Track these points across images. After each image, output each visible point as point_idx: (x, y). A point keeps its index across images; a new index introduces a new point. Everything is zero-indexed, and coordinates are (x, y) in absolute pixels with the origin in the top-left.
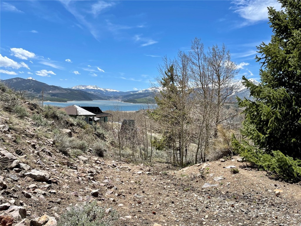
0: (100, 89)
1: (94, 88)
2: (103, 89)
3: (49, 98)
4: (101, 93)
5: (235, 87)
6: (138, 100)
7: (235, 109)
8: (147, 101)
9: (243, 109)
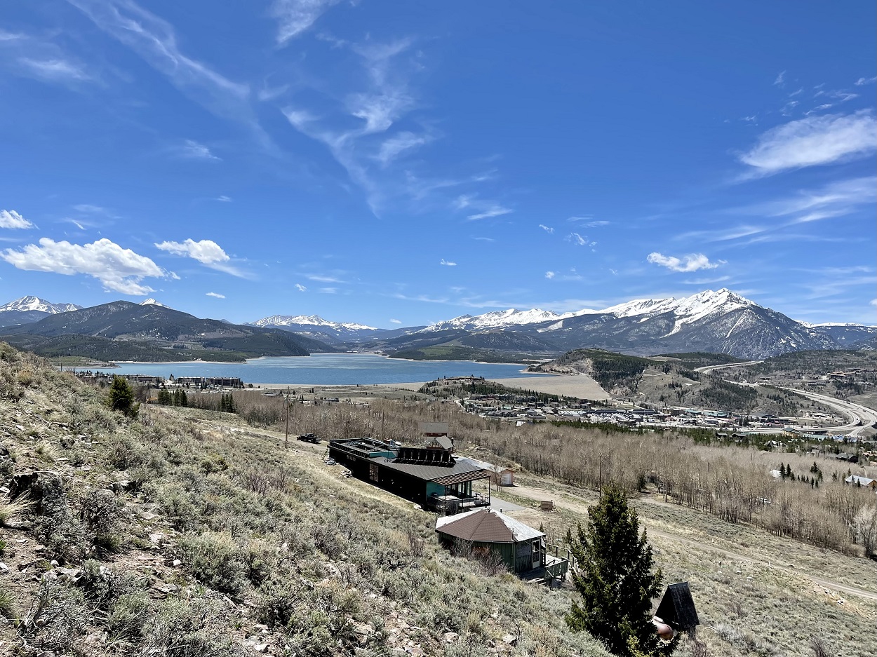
0: (327, 324)
1: (313, 322)
2: (334, 325)
3: (200, 351)
4: (328, 335)
5: (679, 312)
6: (427, 351)
7: (685, 370)
8: (451, 352)
9: (707, 371)
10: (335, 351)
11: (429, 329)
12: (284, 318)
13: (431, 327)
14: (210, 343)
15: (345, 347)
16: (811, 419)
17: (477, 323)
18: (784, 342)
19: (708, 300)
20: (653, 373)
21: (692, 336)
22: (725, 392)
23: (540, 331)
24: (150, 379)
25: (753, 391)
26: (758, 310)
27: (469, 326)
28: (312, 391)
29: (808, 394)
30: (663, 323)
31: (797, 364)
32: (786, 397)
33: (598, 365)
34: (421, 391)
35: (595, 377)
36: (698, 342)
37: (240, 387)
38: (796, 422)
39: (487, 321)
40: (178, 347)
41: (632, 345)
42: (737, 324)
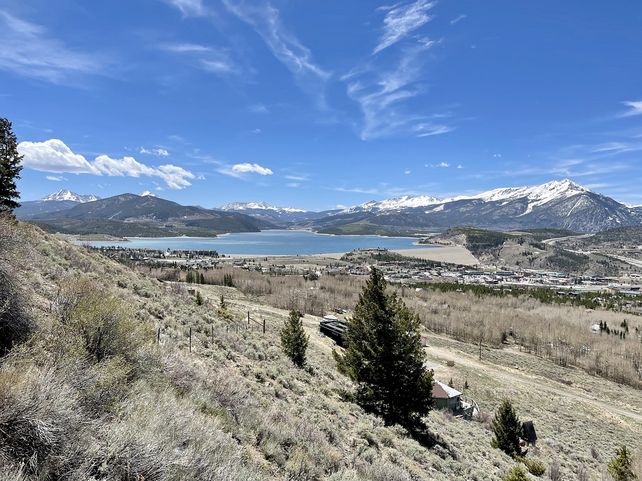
0: (271, 208)
1: (261, 207)
2: (277, 209)
3: (183, 229)
4: (273, 217)
5: (531, 198)
6: (344, 229)
7: (535, 242)
8: (362, 229)
9: (551, 242)
10: (278, 228)
11: (345, 211)
12: (241, 204)
13: (346, 210)
14: (191, 224)
15: (285, 225)
16: (628, 278)
17: (380, 206)
18: (611, 219)
19: (554, 188)
20: (511, 245)
21: (540, 215)
22: (565, 258)
23: (427, 212)
24: (154, 251)
25: (586, 257)
26: (591, 195)
27: (375, 209)
28: (266, 260)
29: (627, 260)
30: (519, 206)
31: (620, 236)
32: (611, 262)
33: (471, 239)
34: (342, 259)
35: (468, 248)
36: (545, 220)
37: (216, 257)
38: (617, 281)
39: (388, 205)
40: (169, 226)
41: (495, 222)
42: (576, 206)
